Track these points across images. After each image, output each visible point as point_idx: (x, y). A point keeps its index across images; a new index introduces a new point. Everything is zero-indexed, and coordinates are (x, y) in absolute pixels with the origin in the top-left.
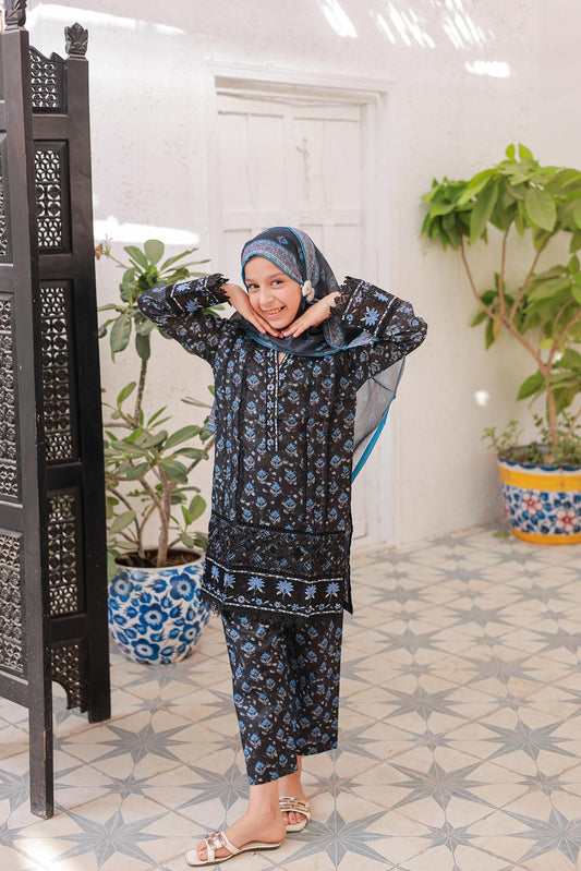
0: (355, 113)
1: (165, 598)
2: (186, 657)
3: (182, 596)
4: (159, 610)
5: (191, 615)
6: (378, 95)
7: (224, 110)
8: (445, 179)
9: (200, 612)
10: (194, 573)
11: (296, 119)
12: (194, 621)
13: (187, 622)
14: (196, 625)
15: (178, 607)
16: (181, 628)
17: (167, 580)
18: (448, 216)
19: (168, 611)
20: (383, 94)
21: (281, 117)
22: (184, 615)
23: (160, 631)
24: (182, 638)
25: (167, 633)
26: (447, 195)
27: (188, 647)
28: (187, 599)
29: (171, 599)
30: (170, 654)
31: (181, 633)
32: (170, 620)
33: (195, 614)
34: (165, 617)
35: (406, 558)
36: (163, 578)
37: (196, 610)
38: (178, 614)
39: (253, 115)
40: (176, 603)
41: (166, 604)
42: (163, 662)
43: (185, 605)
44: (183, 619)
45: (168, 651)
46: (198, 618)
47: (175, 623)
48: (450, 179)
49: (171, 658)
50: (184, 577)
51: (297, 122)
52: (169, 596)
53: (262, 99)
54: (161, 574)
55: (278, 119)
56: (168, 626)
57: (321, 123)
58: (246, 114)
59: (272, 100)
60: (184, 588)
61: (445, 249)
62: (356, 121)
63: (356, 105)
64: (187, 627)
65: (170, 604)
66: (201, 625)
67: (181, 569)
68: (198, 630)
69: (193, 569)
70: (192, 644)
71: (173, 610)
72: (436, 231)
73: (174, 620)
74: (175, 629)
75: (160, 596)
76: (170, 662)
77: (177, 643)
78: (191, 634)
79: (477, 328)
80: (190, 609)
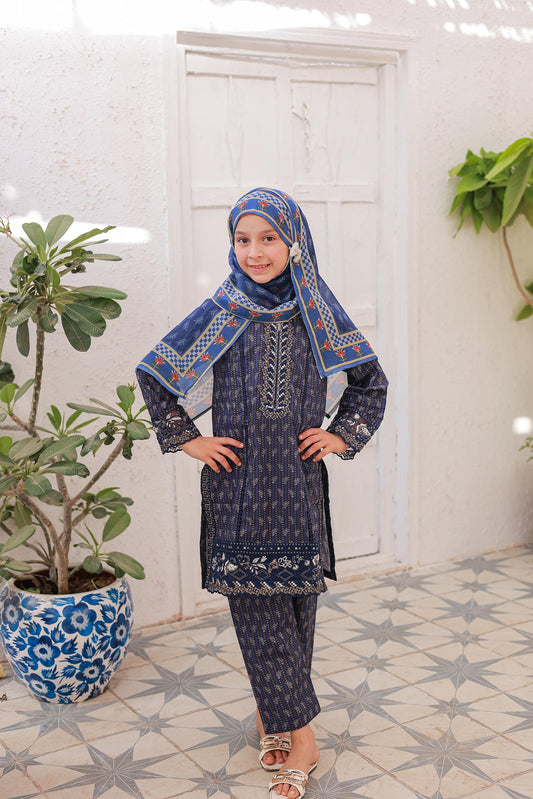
0: (371, 75)
1: (56, 630)
2: (91, 697)
3: (78, 630)
4: (50, 644)
5: (89, 652)
6: (398, 54)
7: (196, 71)
8: (482, 151)
9: (102, 648)
10: (95, 603)
11: (292, 81)
12: (93, 659)
13: (84, 659)
14: (98, 662)
15: (72, 642)
16: (77, 666)
17: (60, 610)
18: (481, 192)
19: (59, 645)
20: (403, 52)
21: (274, 79)
22: (79, 651)
23: (53, 667)
24: (80, 677)
25: (60, 670)
26: (480, 169)
27: (91, 686)
28: (83, 633)
29: (63, 632)
30: (69, 693)
31: (77, 671)
32: (63, 656)
33: (94, 651)
34: (57, 652)
35: (417, 583)
36: (55, 607)
37: (95, 646)
38: (72, 649)
39: (234, 76)
40: (69, 637)
41: (57, 637)
42: (61, 702)
43: (81, 640)
44: (78, 656)
45: (65, 690)
46: (100, 655)
47: (69, 660)
48: (487, 151)
49: (73, 697)
50: (81, 606)
51: (294, 86)
52: (60, 628)
53: (248, 58)
54: (54, 602)
55: (271, 82)
56: (61, 663)
57: (328, 86)
58: (227, 76)
59: (261, 60)
60: (80, 620)
61: (478, 231)
62: (372, 85)
63: (371, 66)
64: (84, 665)
65: (62, 638)
66: (106, 662)
67: (78, 598)
68: (102, 668)
69: (94, 598)
70: (97, 683)
71: (66, 645)
72: (468, 211)
73: (68, 656)
74: (69, 667)
75: (51, 628)
76: (70, 702)
77: (74, 681)
78: (92, 672)
79: (524, 322)
80: (87, 645)
